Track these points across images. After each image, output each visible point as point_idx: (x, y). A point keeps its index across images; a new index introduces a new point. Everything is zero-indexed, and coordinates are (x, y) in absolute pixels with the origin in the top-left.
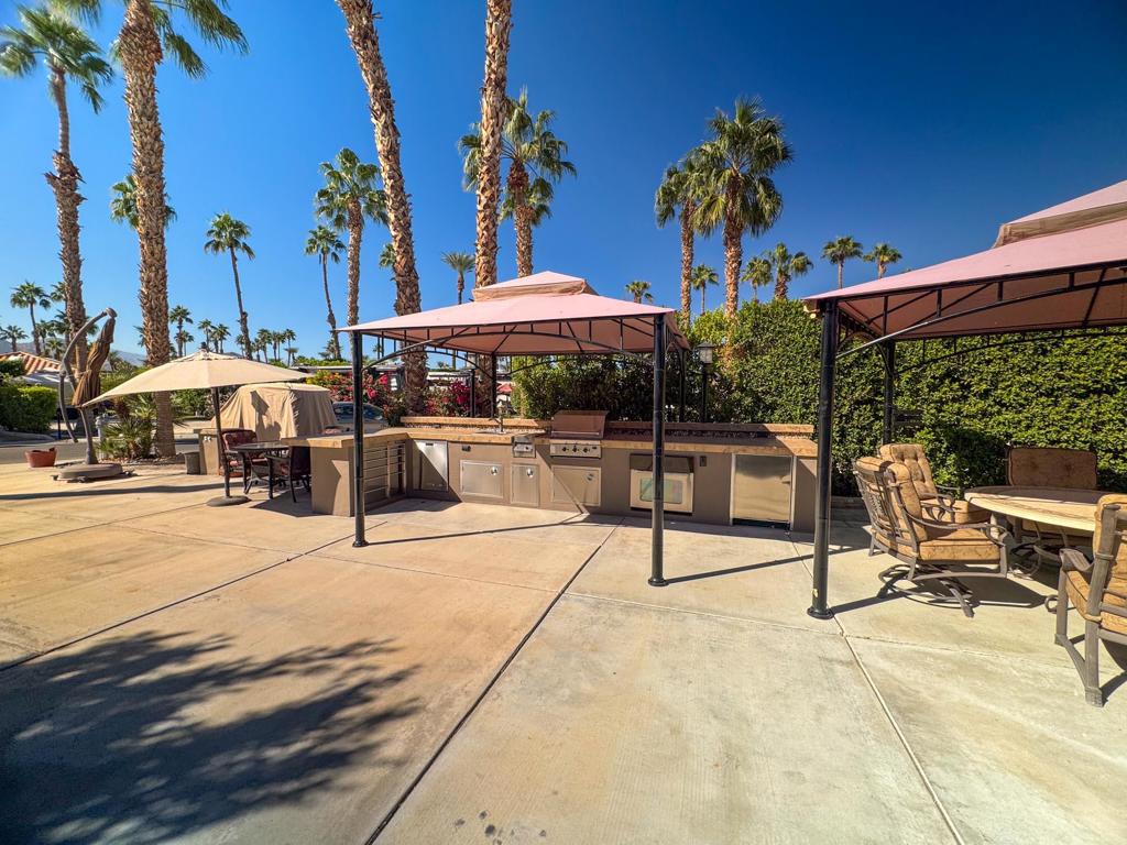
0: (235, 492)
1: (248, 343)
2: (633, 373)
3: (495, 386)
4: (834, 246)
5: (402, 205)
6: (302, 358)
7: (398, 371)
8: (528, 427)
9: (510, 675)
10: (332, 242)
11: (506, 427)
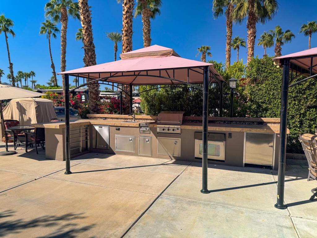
0: (10, 149)
1: (13, 78)
2: (197, 93)
3: (132, 99)
4: (306, 26)
5: (87, 11)
6: (38, 85)
7: (85, 92)
8: (147, 119)
9: (134, 229)
10: (53, 28)
11: (137, 119)
